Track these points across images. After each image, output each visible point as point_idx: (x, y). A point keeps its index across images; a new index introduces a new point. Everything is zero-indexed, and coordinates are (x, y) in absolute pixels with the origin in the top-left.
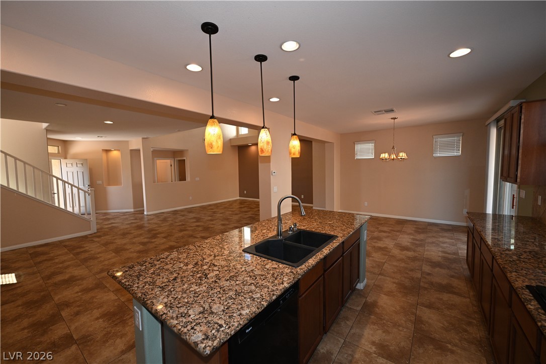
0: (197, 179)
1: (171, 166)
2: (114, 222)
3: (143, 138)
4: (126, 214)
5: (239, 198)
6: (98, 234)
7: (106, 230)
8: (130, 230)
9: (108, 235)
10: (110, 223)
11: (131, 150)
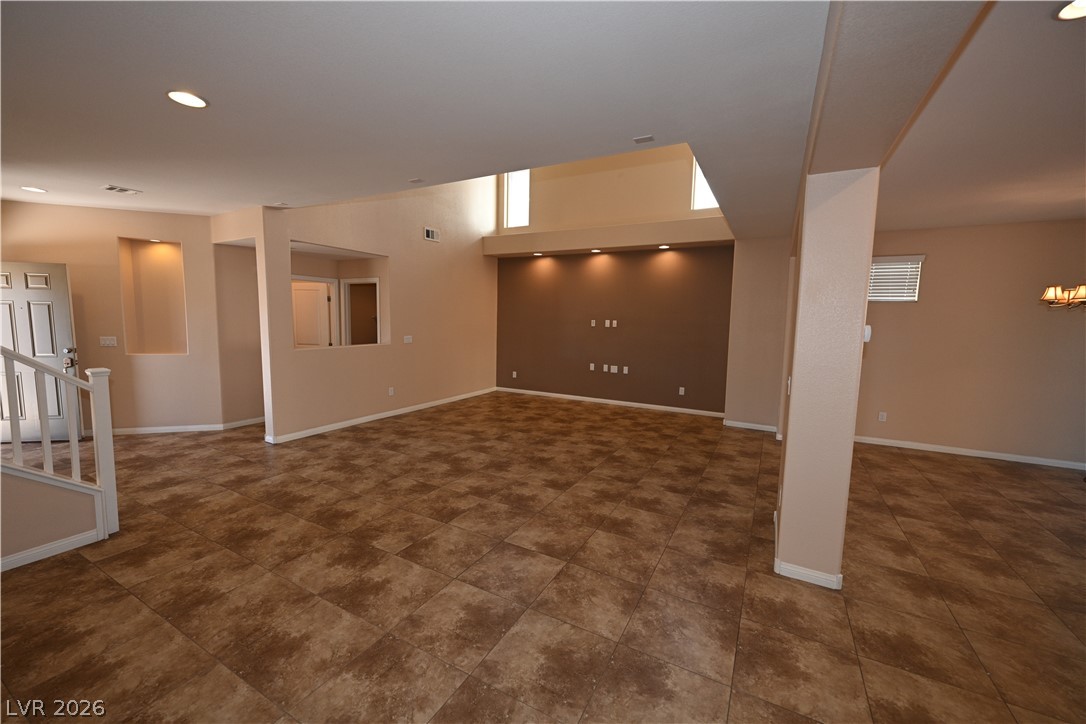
0: (408, 339)
1: (329, 299)
2: (171, 474)
3: (267, 208)
4: (203, 440)
5: (495, 389)
6: (130, 542)
7: (156, 517)
8: (252, 518)
9: (170, 546)
10: (159, 479)
11: (217, 246)
